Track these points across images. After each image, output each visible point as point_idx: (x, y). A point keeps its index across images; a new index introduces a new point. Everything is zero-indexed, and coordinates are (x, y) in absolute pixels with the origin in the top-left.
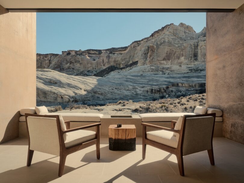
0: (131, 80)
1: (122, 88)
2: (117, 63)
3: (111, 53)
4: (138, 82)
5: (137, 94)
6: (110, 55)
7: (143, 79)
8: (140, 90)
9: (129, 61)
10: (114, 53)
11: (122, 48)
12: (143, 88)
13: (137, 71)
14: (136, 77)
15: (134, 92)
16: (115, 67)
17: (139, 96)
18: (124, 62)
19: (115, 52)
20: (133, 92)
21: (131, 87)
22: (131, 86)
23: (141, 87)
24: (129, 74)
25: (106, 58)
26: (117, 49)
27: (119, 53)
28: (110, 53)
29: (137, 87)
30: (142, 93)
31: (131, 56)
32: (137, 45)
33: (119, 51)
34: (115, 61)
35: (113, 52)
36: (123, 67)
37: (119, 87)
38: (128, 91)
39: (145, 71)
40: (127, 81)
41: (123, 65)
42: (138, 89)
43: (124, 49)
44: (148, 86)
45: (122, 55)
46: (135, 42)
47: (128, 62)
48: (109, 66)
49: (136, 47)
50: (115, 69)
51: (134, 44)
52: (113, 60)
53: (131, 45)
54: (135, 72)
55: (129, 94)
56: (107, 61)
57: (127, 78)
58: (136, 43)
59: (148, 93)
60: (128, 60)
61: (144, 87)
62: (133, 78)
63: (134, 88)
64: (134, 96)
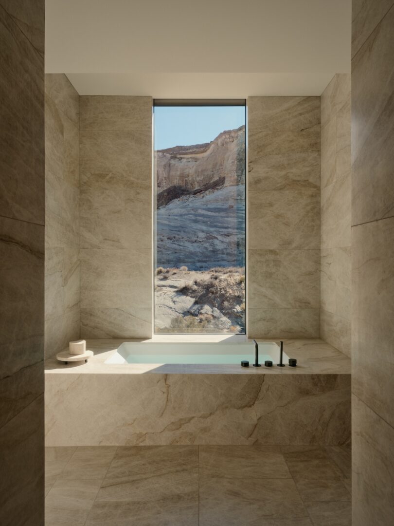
0: (205, 219)
1: (183, 238)
2: (186, 180)
3: (174, 157)
4: (219, 224)
5: (214, 251)
6: (173, 162)
7: (232, 217)
8: (222, 242)
9: (213, 175)
10: (181, 158)
11: (197, 146)
12: (228, 236)
13: (223, 198)
14: (216, 212)
15: (208, 247)
16: (182, 188)
17: (220, 256)
18: (202, 177)
19: (182, 156)
20: (207, 245)
21: (202, 235)
22: (203, 231)
23: (225, 235)
24: (204, 205)
25: (163, 169)
26: (187, 150)
27: (191, 158)
28: (172, 158)
29: (215, 235)
30: (225, 248)
31: (217, 163)
32: (228, 140)
33: (191, 153)
34: (182, 176)
35: (179, 156)
36: (199, 188)
37: (176, 236)
38: (195, 244)
39: (239, 198)
40: (196, 221)
41: (200, 185)
42: (217, 238)
43: (202, 149)
44: (239, 232)
45: (198, 162)
46: (225, 132)
47: (211, 179)
48: (169, 186)
49: (227, 143)
50: (183, 194)
51: (224, 137)
52: (178, 173)
53: (217, 139)
54: (216, 200)
55: (198, 250)
56: (165, 176)
57: (196, 216)
58: (227, 136)
59: (238, 248)
60: (209, 173)
61: (231, 234)
62: (209, 213)
63: (210, 237)
64: (209, 254)
